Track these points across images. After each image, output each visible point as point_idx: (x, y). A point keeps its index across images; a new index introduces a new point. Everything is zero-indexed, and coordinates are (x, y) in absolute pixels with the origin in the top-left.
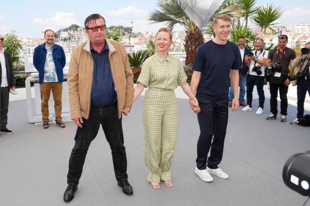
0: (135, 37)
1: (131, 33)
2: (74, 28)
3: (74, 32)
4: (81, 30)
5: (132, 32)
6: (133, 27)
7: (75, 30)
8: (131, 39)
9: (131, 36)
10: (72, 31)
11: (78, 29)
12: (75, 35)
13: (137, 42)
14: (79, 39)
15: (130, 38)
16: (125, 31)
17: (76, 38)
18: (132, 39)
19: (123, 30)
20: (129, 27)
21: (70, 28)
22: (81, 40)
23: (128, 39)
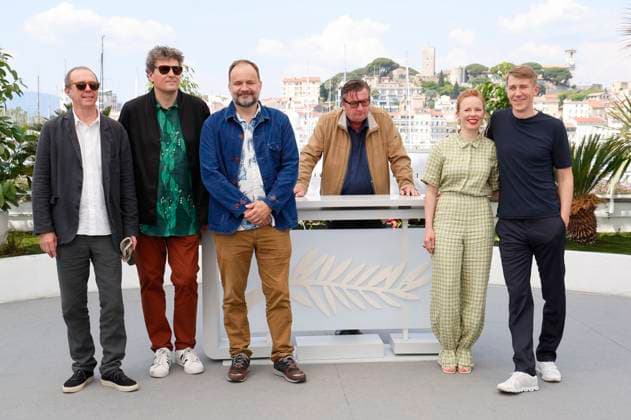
0: (580, 99)
1: (565, 85)
2: (383, 70)
3: (380, 82)
4: (402, 77)
5: (571, 82)
6: (573, 67)
7: (385, 75)
8: (564, 106)
9: (565, 97)
10: (376, 79)
11: (395, 72)
12: (383, 91)
13: (585, 115)
14: (397, 104)
15: (561, 103)
16: (546, 78)
17: (388, 100)
18: (568, 105)
19: (540, 77)
20: (561, 65)
21: (370, 70)
22: (402, 106)
23: (557, 106)
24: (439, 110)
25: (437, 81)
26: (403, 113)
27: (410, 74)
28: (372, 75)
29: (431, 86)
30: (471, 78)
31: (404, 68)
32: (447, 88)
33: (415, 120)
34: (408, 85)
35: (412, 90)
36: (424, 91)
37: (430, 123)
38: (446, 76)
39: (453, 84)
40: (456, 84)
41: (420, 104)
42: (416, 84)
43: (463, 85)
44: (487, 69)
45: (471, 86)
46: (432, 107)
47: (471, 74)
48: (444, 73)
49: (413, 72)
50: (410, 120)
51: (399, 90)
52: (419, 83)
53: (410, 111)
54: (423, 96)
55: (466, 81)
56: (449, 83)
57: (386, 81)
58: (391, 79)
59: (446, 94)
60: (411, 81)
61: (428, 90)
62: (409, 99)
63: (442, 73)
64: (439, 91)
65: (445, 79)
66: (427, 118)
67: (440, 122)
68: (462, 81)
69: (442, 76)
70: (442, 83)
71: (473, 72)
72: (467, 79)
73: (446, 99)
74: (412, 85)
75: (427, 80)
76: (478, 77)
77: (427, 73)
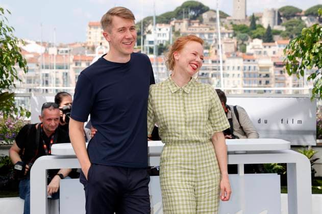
2: (192, 13)
3: (189, 25)
4: (213, 20)
7: (194, 18)
10: (185, 22)
11: (205, 16)
21: (179, 14)
22: (213, 50)
24: (252, 55)
25: (248, 24)
26: (214, 57)
27: (221, 17)
28: (181, 19)
29: (242, 29)
30: (284, 21)
31: (215, 11)
32: (259, 31)
33: (226, 65)
34: (219, 29)
35: (223, 34)
36: (235, 35)
37: (242, 68)
38: (258, 18)
39: (266, 26)
40: (269, 27)
41: (231, 48)
42: (226, 27)
43: (276, 28)
44: (301, 11)
45: (284, 29)
46: (244, 51)
47: (284, 16)
48: (256, 16)
49: (223, 15)
50: (221, 65)
51: (209, 34)
52: (231, 27)
53: (222, 56)
54: (235, 40)
55: (279, 24)
56: (261, 26)
57: (196, 25)
58: (201, 22)
59: (259, 37)
60: (222, 25)
61: (239, 34)
62: (220, 42)
63: (253, 16)
64: (251, 34)
65: (257, 22)
66: (239, 62)
67: (252, 66)
68: (274, 24)
69: (254, 19)
70: (254, 26)
71: (287, 14)
72: (280, 22)
73: (258, 42)
74: (223, 29)
75: (238, 23)
76: (292, 19)
77: (238, 15)
